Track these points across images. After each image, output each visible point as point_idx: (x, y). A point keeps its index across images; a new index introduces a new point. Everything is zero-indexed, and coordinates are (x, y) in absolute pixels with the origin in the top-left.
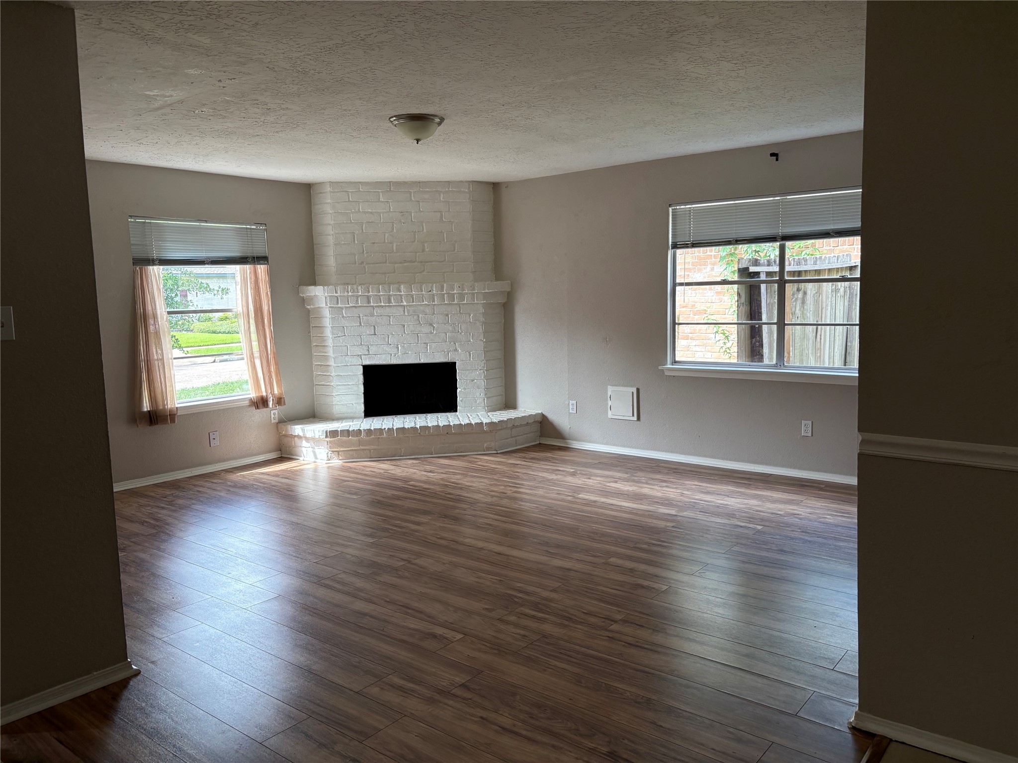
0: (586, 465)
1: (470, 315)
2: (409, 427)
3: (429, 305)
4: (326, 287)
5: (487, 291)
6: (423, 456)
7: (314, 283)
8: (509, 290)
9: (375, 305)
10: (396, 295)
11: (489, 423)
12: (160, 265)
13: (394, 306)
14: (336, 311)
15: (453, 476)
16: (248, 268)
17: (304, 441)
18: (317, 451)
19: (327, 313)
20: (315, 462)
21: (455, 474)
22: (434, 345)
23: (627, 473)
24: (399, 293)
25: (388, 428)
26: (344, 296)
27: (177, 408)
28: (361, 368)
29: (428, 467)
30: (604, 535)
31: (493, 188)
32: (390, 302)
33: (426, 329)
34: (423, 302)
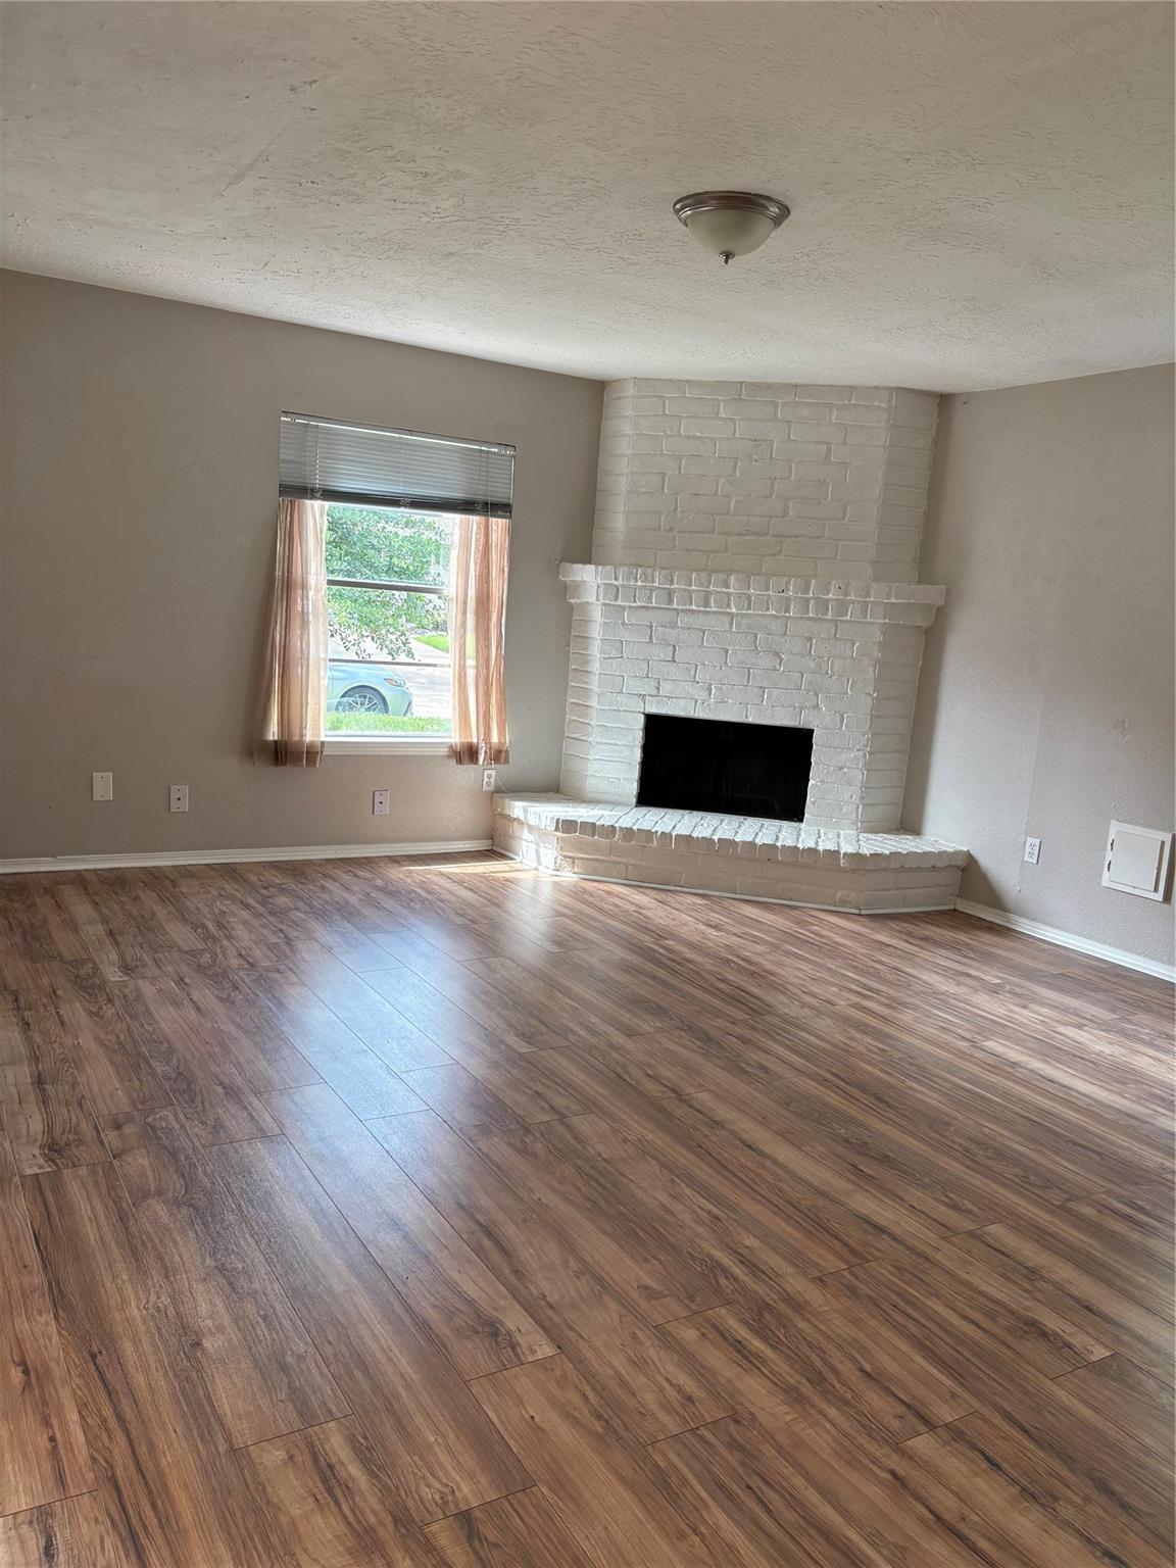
0: (1030, 974)
1: (854, 644)
2: (700, 836)
3: (778, 617)
4: (600, 568)
5: (893, 600)
6: (717, 894)
7: (588, 561)
8: (941, 603)
9: (681, 607)
10: (719, 593)
11: (852, 854)
12: (323, 499)
13: (714, 612)
14: (613, 611)
15: (750, 944)
16: (475, 520)
17: (526, 831)
18: (542, 850)
19: (597, 615)
20: (536, 869)
21: (756, 940)
22: (776, 692)
23: (1113, 1011)
24: (724, 590)
25: (663, 833)
26: (629, 587)
27: (322, 743)
28: (642, 719)
29: (715, 917)
30: (1001, 1154)
31: (939, 404)
32: (707, 604)
33: (767, 661)
34: (768, 610)
